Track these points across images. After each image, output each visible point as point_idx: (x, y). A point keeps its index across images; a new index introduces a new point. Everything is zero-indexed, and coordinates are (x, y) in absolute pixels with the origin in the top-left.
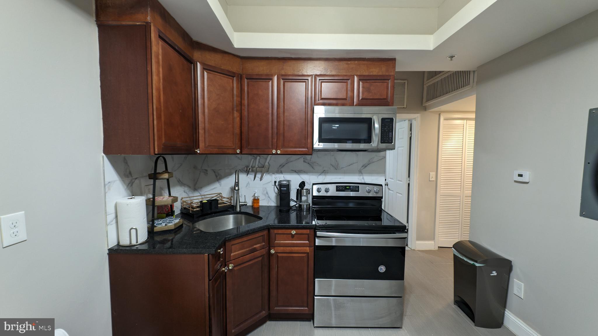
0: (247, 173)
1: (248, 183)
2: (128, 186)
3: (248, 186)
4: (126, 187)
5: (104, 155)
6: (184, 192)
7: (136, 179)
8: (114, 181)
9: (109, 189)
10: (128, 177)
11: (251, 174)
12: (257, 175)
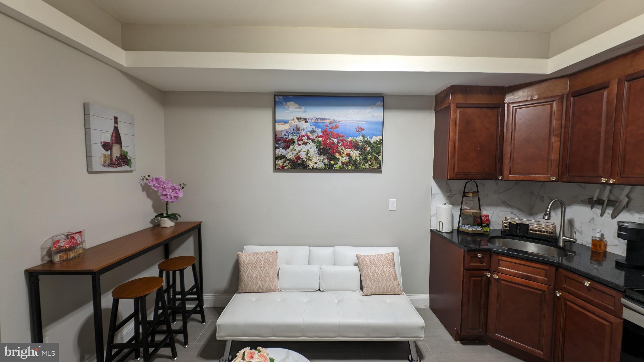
0: (591, 206)
1: (593, 219)
2: (447, 198)
3: (592, 222)
4: (446, 198)
5: (433, 180)
6: (512, 213)
7: (455, 194)
8: (438, 194)
9: (434, 197)
10: (448, 192)
11: (598, 208)
12: (607, 211)
